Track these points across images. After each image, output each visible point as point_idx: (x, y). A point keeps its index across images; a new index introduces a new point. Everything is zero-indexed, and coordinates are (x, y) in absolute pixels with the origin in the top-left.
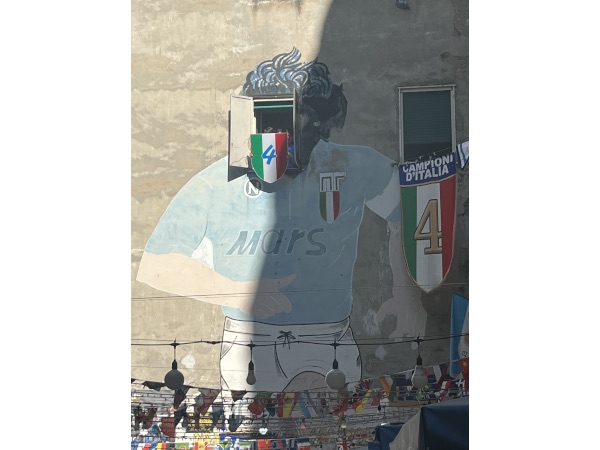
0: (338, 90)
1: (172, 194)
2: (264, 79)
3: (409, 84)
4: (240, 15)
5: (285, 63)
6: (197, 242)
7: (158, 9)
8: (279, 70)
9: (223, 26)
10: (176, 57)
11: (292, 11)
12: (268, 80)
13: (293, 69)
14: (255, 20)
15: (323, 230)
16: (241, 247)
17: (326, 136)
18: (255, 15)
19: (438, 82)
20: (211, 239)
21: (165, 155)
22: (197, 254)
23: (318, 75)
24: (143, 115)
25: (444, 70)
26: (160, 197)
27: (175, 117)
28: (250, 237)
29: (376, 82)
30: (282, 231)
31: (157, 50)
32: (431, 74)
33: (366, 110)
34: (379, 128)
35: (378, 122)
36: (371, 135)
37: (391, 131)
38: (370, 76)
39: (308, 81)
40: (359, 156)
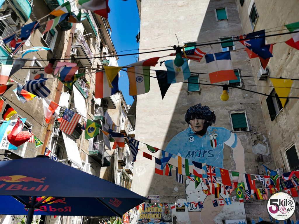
0: (213, 113)
2: (192, 111)
3: (232, 111)
4: (184, 96)
5: (197, 107)
6: (176, 154)
8: (196, 109)
11: (198, 94)
14: (188, 97)
15: (212, 150)
16: (189, 156)
17: (211, 125)
19: (240, 110)
20: (180, 153)
23: (207, 109)
24: (160, 121)
25: (242, 107)
26: (165, 142)
28: (191, 152)
29: (223, 110)
30: (201, 151)
32: (238, 108)
33: (221, 118)
34: (225, 122)
35: (225, 121)
36: (223, 124)
37: (229, 123)
38: (221, 109)
39: (204, 111)
40: (221, 130)
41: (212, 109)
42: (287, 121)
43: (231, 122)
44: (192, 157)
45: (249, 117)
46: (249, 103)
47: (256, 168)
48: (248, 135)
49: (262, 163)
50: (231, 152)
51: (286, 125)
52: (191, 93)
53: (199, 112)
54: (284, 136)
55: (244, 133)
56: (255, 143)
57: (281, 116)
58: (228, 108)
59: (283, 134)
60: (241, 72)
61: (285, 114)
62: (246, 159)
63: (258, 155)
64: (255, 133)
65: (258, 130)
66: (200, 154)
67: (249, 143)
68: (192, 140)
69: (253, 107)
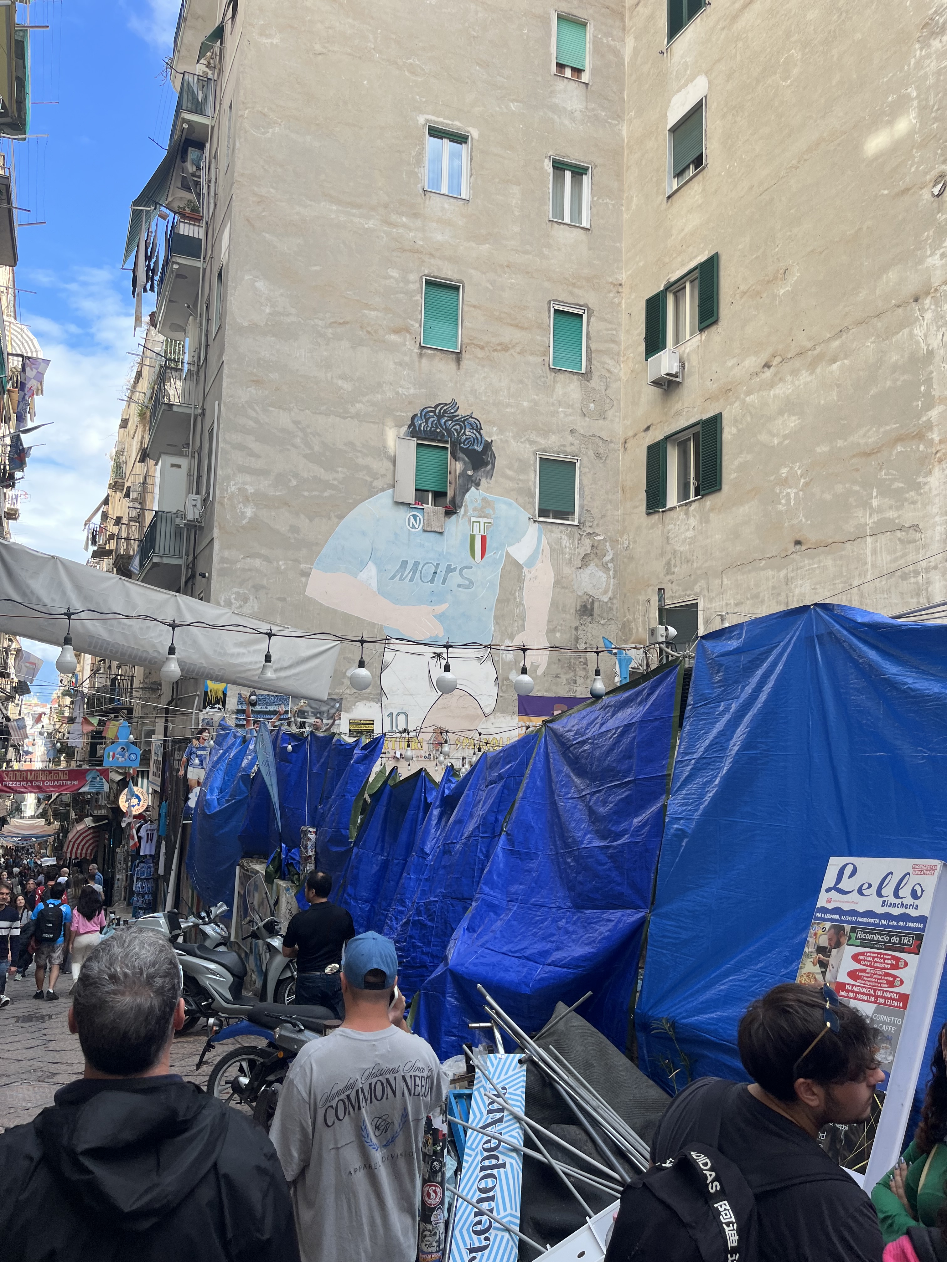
0: (488, 446)
1: (341, 517)
2: (427, 422)
3: (544, 451)
4: (407, 359)
5: (445, 411)
6: (363, 565)
7: (331, 336)
8: (440, 417)
9: (392, 366)
10: (347, 386)
11: (453, 365)
12: (430, 425)
13: (451, 418)
14: (420, 367)
15: (471, 567)
16: (402, 575)
17: (478, 485)
18: (420, 362)
20: (376, 564)
21: (334, 479)
22: (363, 576)
23: (473, 428)
24: (314, 436)
25: (572, 444)
26: (329, 519)
27: (345, 444)
28: (410, 566)
29: (519, 444)
30: (438, 564)
31: (329, 375)
32: (562, 445)
33: (510, 467)
34: (521, 485)
35: (519, 480)
36: (514, 490)
37: (530, 489)
38: (514, 437)
39: (464, 433)
40: (503, 507)
41: (490, 433)
42: (695, 536)
43: (535, 487)
44: (411, 580)
45: (585, 482)
46: (594, 435)
47: (574, 632)
48: (570, 536)
49: (589, 619)
50: (520, 579)
51: (690, 544)
52: (429, 352)
53: (449, 432)
54: (673, 569)
55: (561, 528)
56: (585, 560)
57: (682, 516)
58: (535, 439)
59: (673, 562)
60: (593, 319)
61: (698, 517)
62: (554, 605)
63: (585, 597)
64: (589, 534)
65: (597, 525)
66: (435, 573)
67: (570, 559)
68: (417, 526)
69: (601, 451)
